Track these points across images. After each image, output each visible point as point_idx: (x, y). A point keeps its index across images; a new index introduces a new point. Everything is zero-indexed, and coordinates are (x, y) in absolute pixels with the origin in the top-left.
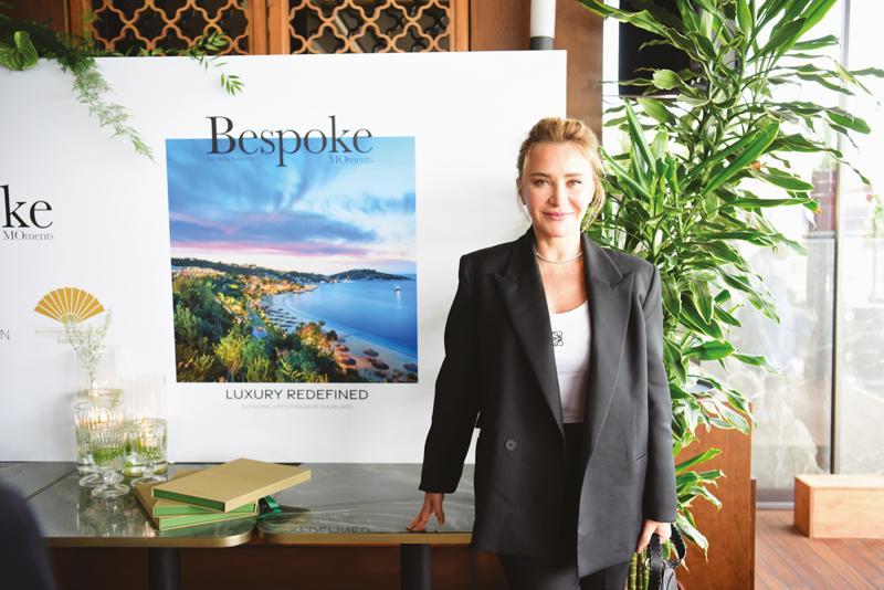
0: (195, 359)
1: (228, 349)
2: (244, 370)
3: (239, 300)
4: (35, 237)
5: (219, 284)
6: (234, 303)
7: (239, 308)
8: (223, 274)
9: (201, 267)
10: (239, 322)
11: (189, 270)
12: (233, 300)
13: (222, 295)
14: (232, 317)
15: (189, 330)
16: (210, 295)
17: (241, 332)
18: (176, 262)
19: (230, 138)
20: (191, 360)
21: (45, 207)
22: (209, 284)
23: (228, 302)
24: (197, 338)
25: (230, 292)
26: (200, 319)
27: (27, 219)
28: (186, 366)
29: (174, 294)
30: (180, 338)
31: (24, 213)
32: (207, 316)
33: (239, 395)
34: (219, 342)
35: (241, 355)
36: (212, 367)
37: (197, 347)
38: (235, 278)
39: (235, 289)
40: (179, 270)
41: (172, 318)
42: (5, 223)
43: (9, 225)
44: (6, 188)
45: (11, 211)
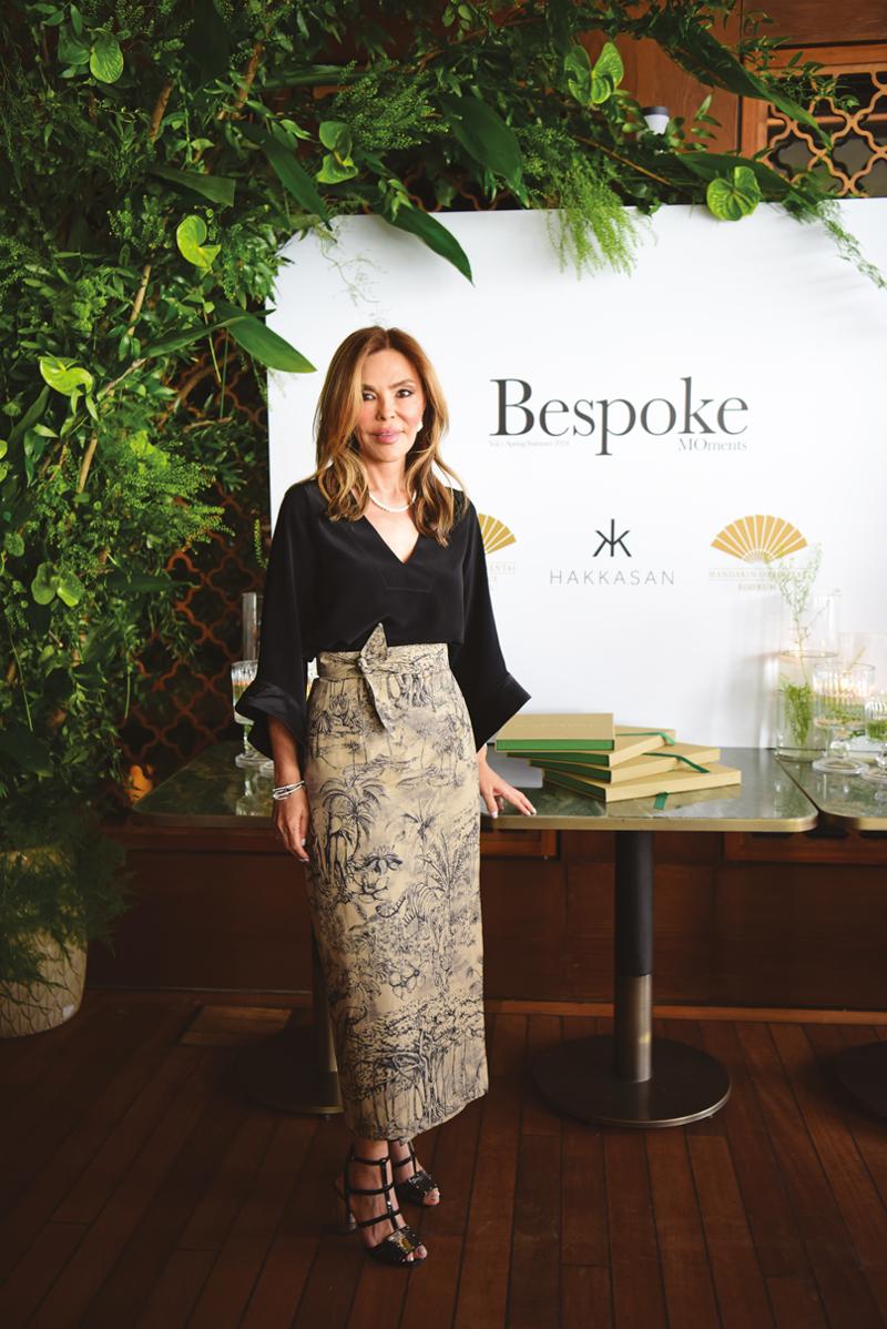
31: (710, 415)
42: (683, 429)
43: (687, 430)
44: (688, 381)
45: (692, 412)
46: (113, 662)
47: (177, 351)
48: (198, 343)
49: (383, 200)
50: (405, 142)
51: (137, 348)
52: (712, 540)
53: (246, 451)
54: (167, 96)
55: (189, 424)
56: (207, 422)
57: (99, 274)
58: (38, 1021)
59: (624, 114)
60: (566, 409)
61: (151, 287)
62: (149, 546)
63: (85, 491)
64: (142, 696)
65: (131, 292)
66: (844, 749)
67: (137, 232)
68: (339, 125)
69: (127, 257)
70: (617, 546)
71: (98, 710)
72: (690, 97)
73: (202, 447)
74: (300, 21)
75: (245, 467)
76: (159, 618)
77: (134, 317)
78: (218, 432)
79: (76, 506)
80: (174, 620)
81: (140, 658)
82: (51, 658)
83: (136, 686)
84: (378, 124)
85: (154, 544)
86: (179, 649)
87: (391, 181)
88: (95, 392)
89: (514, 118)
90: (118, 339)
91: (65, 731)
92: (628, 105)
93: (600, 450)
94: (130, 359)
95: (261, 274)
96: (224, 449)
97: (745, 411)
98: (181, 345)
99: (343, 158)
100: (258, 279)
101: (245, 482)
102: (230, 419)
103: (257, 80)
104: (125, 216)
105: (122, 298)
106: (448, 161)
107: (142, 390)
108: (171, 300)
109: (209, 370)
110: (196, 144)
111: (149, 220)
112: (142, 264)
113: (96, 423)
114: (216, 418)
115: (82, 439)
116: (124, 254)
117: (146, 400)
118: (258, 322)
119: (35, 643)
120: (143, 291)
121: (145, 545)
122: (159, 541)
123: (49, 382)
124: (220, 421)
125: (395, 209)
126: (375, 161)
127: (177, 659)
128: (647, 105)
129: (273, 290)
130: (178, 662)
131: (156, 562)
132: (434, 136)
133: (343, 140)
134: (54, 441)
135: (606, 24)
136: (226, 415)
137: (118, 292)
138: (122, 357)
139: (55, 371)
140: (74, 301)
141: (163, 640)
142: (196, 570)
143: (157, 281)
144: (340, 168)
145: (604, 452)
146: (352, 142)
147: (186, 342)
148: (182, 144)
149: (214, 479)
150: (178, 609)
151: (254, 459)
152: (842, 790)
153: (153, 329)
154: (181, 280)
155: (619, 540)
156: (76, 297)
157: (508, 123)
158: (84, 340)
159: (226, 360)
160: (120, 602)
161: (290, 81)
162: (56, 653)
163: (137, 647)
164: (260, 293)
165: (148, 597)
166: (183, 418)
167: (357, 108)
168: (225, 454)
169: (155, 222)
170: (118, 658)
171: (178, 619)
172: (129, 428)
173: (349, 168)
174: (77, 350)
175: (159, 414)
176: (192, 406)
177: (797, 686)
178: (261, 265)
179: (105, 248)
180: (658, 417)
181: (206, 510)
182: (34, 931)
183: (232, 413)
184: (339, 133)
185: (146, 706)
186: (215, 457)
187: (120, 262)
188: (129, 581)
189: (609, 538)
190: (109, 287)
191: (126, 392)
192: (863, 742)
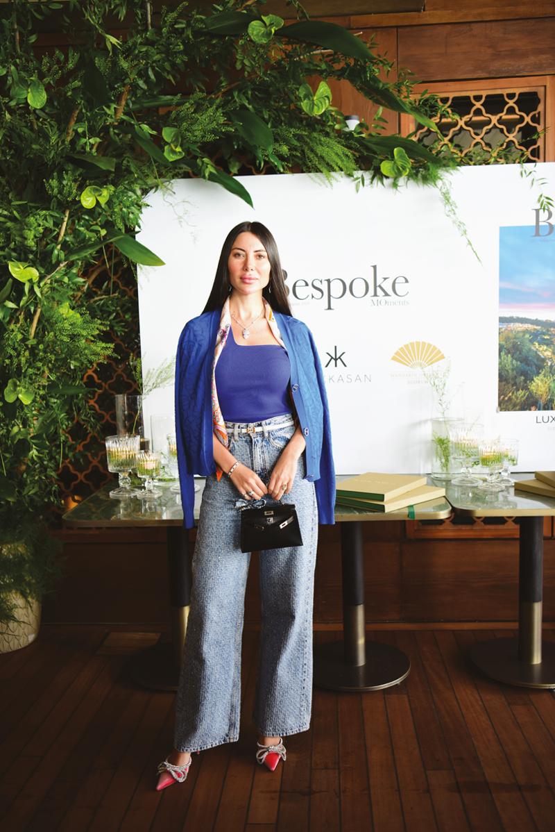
0: (513, 393)
1: (539, 385)
2: (551, 401)
3: (551, 347)
4: (395, 303)
5: (535, 336)
6: (546, 351)
7: (549, 354)
8: (539, 328)
9: (522, 323)
10: (549, 364)
11: (512, 325)
12: (545, 347)
13: (537, 344)
14: (544, 360)
15: (510, 371)
16: (528, 344)
17: (551, 372)
18: (502, 320)
19: (549, 223)
20: (510, 394)
21: (404, 281)
22: (527, 336)
23: (541, 349)
24: (516, 377)
25: (542, 342)
26: (519, 363)
27: (389, 290)
28: (506, 398)
29: (499, 344)
30: (503, 378)
31: (387, 286)
32: (525, 360)
33: (546, 420)
34: (533, 380)
35: (549, 389)
36: (527, 398)
37: (515, 384)
38: (548, 331)
39: (547, 339)
40: (504, 326)
41: (497, 363)
42: (373, 294)
43: (375, 295)
44: (375, 267)
45: (378, 285)
46: (53, 436)
47: (86, 257)
48: (97, 252)
49: (200, 170)
50: (210, 138)
51: (62, 255)
52: (392, 356)
53: (125, 312)
54: (76, 115)
55: (94, 298)
56: (104, 297)
57: (39, 214)
58: (14, 644)
59: (335, 120)
60: (307, 285)
61: (70, 221)
62: (72, 367)
63: (34, 338)
64: (71, 455)
65: (58, 224)
66: (469, 473)
67: (60, 192)
68: (173, 129)
69: (55, 205)
70: (339, 361)
71: (45, 463)
72: (371, 109)
73: (101, 311)
74: (150, 73)
75: (126, 321)
76: (79, 409)
77: (60, 239)
78: (110, 302)
79: (30, 346)
80: (88, 410)
81: (68, 433)
82: (17, 433)
83: (67, 449)
84: (195, 127)
85: (75, 366)
86: (91, 427)
87: (204, 159)
88: (39, 282)
89: (272, 123)
90: (52, 251)
91: (25, 475)
92: (337, 115)
93: (327, 307)
94: (58, 263)
95: (133, 213)
96: (114, 311)
97: (407, 284)
98: (88, 253)
99: (176, 147)
100: (131, 216)
101: (126, 330)
102: (117, 294)
103: (127, 105)
104: (54, 183)
105: (53, 228)
106: (236, 147)
107: (66, 280)
108: (82, 229)
109: (104, 267)
110: (92, 141)
111: (67, 185)
112: (63, 209)
113: (40, 299)
114: (109, 294)
115: (32, 309)
116: (54, 204)
117: (68, 285)
118: (131, 239)
119: (7, 425)
120: (65, 224)
121: (70, 368)
122: (78, 364)
123: (14, 275)
124: (111, 296)
125: (207, 175)
126: (195, 147)
127: (90, 432)
128: (347, 114)
129: (140, 221)
130: (91, 434)
131: (76, 377)
132: (227, 134)
133: (176, 137)
134: (16, 310)
135: (321, 72)
136: (114, 293)
137: (50, 224)
138: (54, 261)
139: (17, 269)
140: (24, 229)
141: (82, 423)
142: (100, 381)
143: (73, 218)
144: (174, 152)
145: (329, 308)
146: (181, 139)
147: (90, 251)
148: (83, 140)
149: (108, 328)
150: (90, 404)
151: (130, 317)
152: (468, 495)
153: (71, 245)
154: (87, 217)
155: (339, 358)
156: (25, 227)
157: (269, 126)
158: (32, 252)
159: (113, 261)
160: (56, 401)
161: (146, 105)
162: (20, 430)
163: (67, 427)
164: (132, 223)
165: (72, 397)
166: (89, 295)
167: (183, 119)
168: (114, 314)
169: (71, 185)
170: (56, 433)
171: (90, 409)
172: (58, 301)
173: (179, 152)
174: (28, 258)
175: (76, 293)
176: (95, 287)
177: (442, 437)
178: (133, 208)
179: (43, 200)
180: (359, 288)
181: (104, 345)
182: (10, 591)
183: (117, 291)
184: (173, 133)
185: (73, 460)
186: (109, 316)
187: (52, 208)
188: (61, 387)
189: (334, 357)
190: (45, 221)
191: (56, 281)
192: (478, 468)
